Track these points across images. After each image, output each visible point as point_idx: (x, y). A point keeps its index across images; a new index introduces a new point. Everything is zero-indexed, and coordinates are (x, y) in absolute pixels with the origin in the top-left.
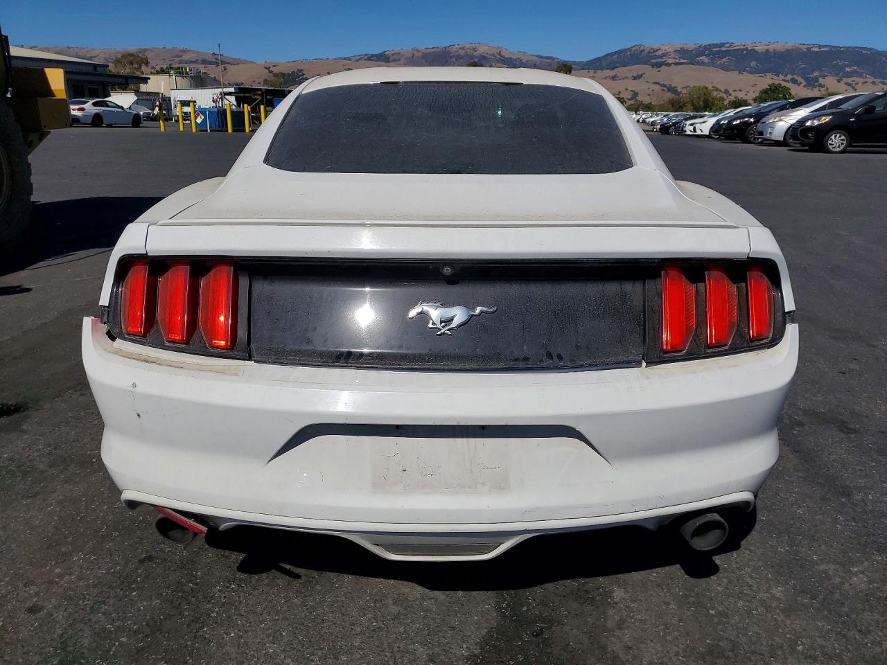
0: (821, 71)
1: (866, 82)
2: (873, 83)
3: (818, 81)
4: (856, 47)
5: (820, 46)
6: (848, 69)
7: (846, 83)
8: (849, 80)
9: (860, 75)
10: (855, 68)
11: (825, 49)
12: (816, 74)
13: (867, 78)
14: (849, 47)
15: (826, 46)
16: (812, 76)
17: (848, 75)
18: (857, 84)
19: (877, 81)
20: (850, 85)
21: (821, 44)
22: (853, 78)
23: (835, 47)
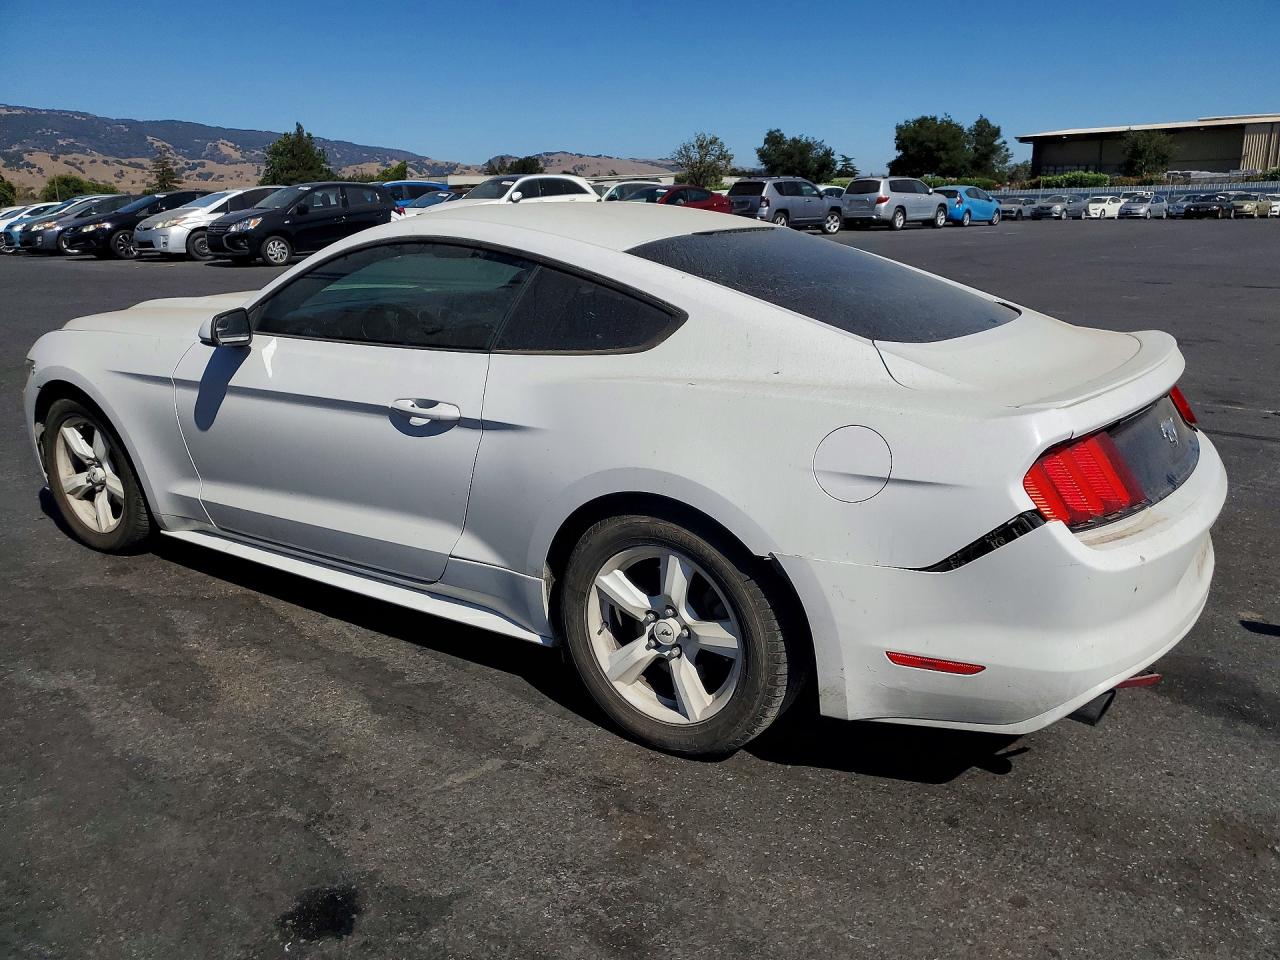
0: (22, 143)
1: (94, 161)
2: (105, 162)
3: (23, 160)
4: (64, 111)
5: (8, 108)
6: (61, 142)
7: (66, 162)
8: (69, 158)
9: (83, 151)
10: (72, 140)
11: (18, 112)
12: (15, 148)
13: (94, 156)
14: (53, 111)
15: (17, 108)
16: (11, 151)
17: (66, 150)
18: (82, 163)
19: (110, 159)
20: (72, 164)
21: (10, 105)
22: (74, 155)
23: (31, 110)
